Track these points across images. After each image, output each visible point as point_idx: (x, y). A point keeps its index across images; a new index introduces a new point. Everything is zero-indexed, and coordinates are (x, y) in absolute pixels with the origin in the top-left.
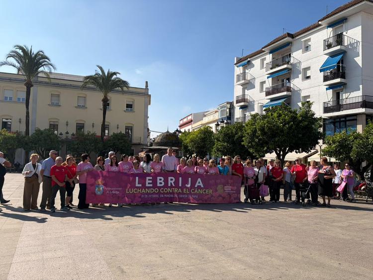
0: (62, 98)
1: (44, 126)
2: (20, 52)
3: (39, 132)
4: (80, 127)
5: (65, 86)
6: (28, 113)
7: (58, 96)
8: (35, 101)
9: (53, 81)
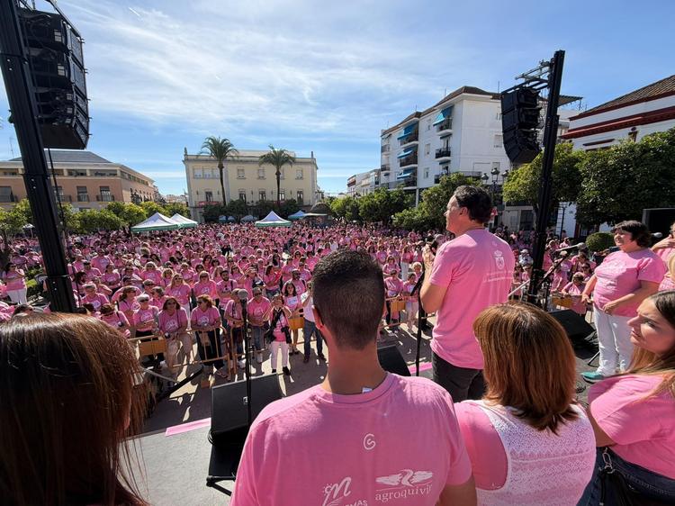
0: (246, 172)
1: (236, 197)
2: (210, 141)
3: (233, 203)
4: (263, 194)
5: (247, 162)
6: (223, 188)
7: (243, 170)
8: (227, 176)
9: (240, 159)
